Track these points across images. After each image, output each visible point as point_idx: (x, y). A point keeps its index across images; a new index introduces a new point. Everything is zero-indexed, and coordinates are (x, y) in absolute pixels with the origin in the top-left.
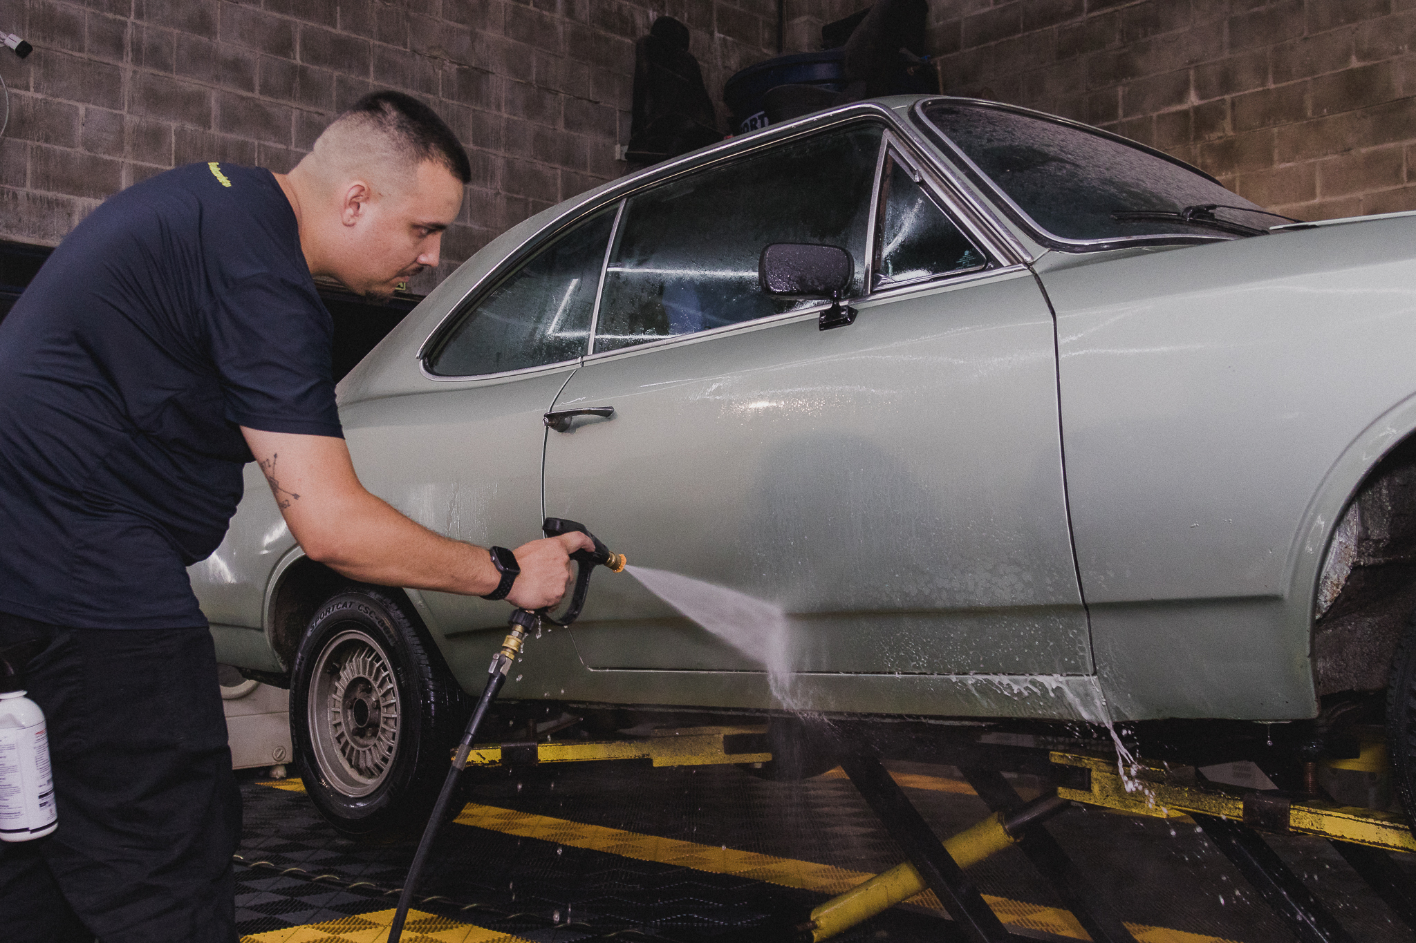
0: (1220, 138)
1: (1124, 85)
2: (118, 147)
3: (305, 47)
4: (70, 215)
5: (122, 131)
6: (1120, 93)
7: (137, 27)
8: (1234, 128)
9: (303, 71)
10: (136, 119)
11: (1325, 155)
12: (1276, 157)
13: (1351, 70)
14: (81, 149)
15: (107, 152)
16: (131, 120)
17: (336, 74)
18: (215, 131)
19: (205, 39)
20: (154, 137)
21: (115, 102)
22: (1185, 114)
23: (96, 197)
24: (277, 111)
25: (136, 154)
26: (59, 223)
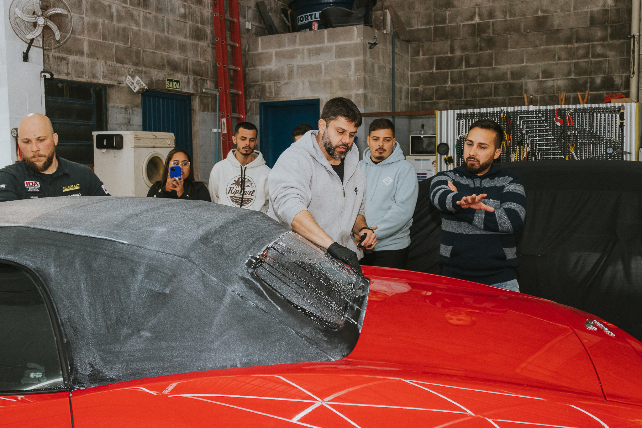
0: (487, 36)
1: (449, 11)
2: (82, 32)
6: (447, 14)
8: (493, 33)
11: (528, 47)
12: (509, 46)
13: (539, 17)
22: (474, 25)
23: (76, 55)
24: (135, 13)
25: (90, 36)
26: (63, 68)
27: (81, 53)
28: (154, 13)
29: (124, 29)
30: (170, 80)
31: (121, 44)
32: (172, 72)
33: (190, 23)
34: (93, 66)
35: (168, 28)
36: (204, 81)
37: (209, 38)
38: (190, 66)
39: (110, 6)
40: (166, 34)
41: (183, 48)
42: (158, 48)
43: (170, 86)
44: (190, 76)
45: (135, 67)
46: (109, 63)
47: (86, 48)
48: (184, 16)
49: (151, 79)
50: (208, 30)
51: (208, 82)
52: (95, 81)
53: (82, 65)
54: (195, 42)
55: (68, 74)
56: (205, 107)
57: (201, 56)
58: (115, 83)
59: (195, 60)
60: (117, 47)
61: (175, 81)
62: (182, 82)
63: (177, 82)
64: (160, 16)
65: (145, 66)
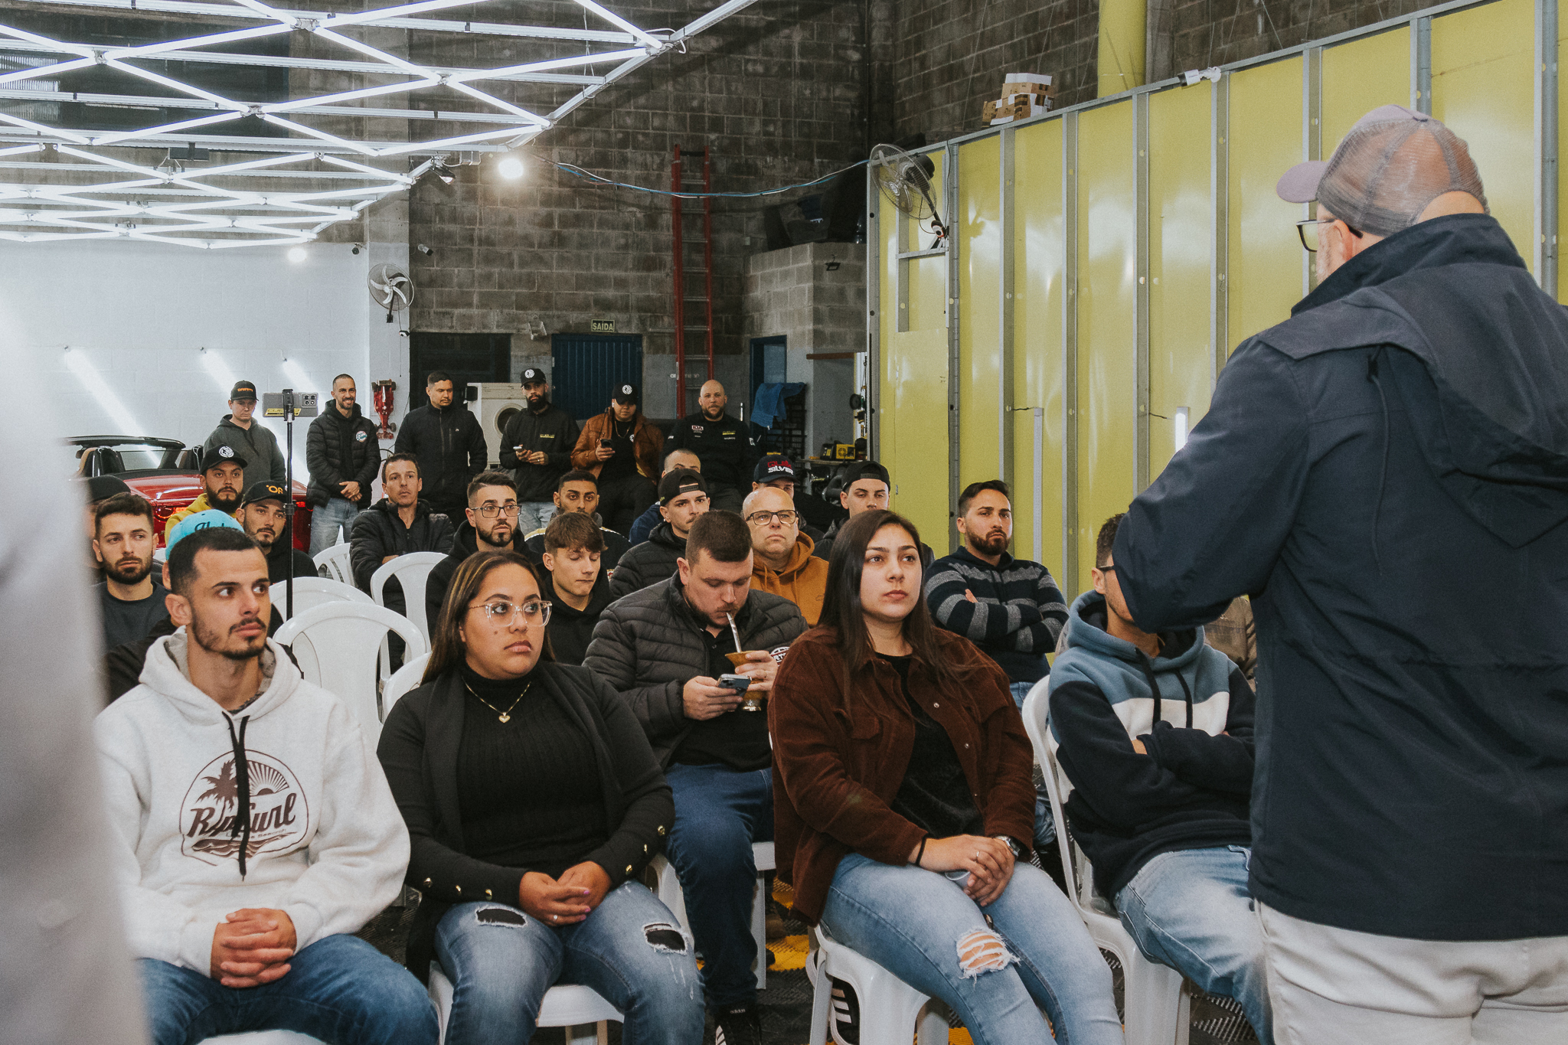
2: (472, 285)
3: (560, 222)
4: (452, 318)
5: (474, 276)
7: (480, 229)
9: (559, 234)
10: (480, 271)
14: (456, 288)
15: (468, 287)
16: (477, 271)
17: (577, 231)
18: (516, 270)
19: (511, 228)
20: (488, 277)
21: (471, 264)
23: (463, 308)
24: (546, 256)
25: (480, 286)
26: (447, 322)
27: (470, 305)
28: (575, 251)
29: (529, 275)
30: (597, 322)
31: (525, 291)
32: (601, 312)
33: (635, 253)
34: (484, 316)
35: (597, 263)
36: (657, 319)
37: (668, 266)
38: (632, 301)
39: (510, 254)
40: (593, 271)
41: (621, 283)
42: (579, 287)
43: (596, 328)
44: (633, 315)
45: (542, 312)
46: (506, 311)
47: (475, 299)
48: (626, 247)
49: (568, 322)
50: (668, 257)
51: (666, 319)
52: (486, 331)
53: (471, 317)
54: (644, 274)
55: (452, 327)
56: (658, 349)
57: (653, 289)
58: (514, 332)
59: (642, 294)
60: (517, 294)
61: (605, 322)
62: (617, 321)
63: (609, 323)
64: (584, 253)
65: (557, 309)
